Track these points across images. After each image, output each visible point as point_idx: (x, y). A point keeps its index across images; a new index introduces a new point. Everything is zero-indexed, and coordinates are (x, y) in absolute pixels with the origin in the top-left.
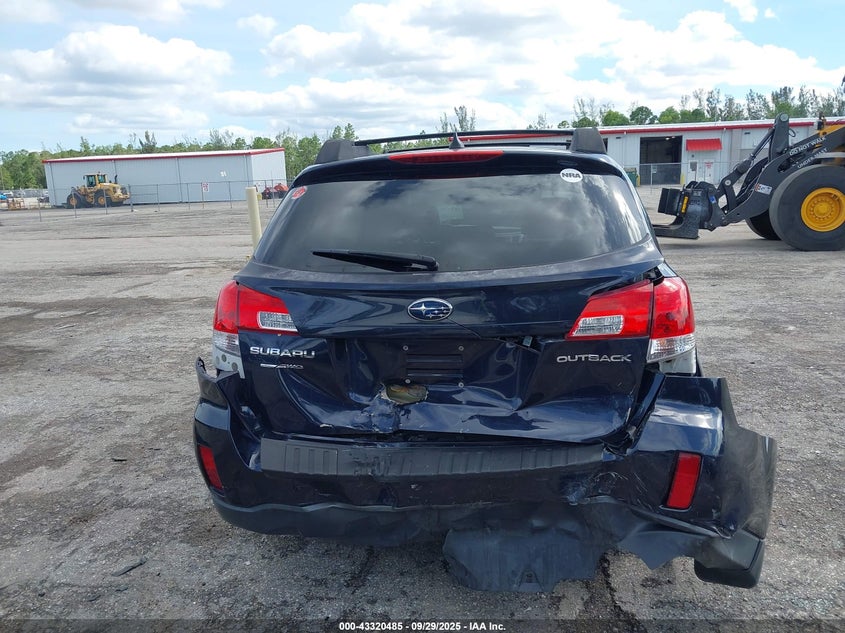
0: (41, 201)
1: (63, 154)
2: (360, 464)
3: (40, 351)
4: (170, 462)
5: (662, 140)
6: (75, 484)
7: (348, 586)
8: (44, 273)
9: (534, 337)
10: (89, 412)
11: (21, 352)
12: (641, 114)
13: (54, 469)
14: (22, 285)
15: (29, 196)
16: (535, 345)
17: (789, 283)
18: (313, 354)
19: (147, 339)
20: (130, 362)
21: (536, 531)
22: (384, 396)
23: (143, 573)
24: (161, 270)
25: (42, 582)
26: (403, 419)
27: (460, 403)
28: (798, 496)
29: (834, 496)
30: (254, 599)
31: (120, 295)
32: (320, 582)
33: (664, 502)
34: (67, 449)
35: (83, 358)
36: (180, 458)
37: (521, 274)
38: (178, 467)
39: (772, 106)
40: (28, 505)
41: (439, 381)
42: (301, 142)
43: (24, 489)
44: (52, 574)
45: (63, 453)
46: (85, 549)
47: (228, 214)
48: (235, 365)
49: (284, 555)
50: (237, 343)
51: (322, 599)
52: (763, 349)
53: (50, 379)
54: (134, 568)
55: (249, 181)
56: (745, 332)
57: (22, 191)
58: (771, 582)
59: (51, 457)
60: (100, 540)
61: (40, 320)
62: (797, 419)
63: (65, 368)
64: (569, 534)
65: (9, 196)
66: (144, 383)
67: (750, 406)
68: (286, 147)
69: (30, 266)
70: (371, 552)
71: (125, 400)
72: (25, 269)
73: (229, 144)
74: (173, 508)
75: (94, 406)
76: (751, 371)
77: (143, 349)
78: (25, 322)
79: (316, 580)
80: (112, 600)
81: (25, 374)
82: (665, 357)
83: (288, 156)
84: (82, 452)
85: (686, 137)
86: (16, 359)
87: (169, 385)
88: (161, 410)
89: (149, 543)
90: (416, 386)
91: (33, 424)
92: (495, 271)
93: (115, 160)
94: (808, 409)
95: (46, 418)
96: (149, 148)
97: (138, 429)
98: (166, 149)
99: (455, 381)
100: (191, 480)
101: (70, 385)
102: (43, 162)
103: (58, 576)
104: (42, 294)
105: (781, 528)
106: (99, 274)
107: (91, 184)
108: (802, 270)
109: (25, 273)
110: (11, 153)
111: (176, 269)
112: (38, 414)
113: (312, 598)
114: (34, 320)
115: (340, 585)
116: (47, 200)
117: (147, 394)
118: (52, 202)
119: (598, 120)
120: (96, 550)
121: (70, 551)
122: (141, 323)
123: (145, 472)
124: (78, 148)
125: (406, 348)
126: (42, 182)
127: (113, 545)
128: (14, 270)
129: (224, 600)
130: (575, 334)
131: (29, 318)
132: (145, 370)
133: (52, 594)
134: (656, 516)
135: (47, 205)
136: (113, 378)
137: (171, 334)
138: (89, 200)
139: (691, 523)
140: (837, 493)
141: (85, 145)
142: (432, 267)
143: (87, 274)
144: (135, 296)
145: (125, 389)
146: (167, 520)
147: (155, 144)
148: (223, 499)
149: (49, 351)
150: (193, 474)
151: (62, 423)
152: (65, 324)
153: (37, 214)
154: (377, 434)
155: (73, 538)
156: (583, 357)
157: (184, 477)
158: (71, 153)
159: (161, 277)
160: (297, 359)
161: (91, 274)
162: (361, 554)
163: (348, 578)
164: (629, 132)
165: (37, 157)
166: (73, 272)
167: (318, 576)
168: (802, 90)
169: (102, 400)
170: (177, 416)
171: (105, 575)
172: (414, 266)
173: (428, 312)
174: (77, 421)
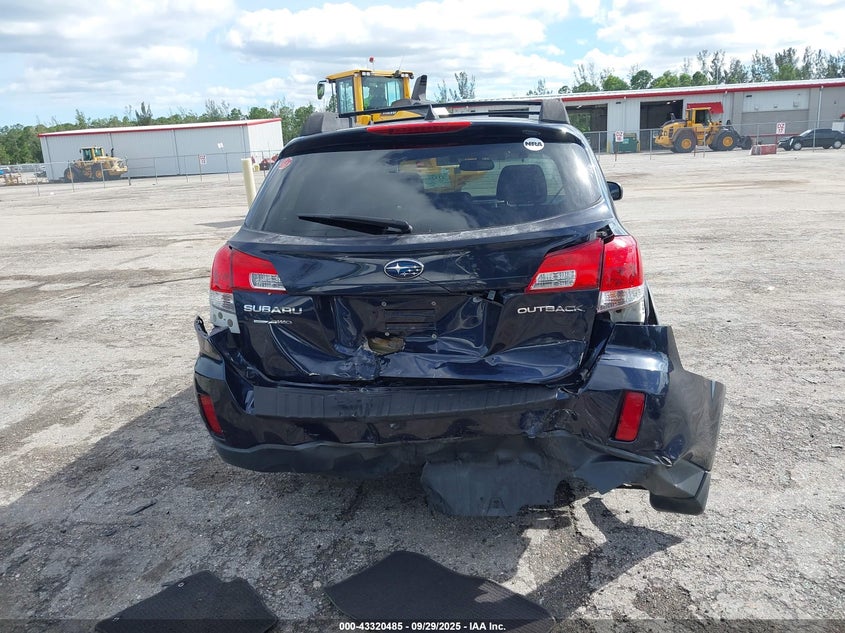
0: (39, 176)
1: (58, 128)
2: (345, 407)
3: (47, 321)
4: (174, 419)
5: (663, 104)
6: (88, 438)
7: (338, 519)
8: (46, 247)
9: (497, 291)
10: (98, 375)
11: (29, 322)
12: (641, 78)
13: (68, 426)
14: (25, 258)
15: (25, 171)
16: (498, 298)
17: (775, 245)
18: (301, 310)
19: (151, 308)
20: (133, 329)
21: (500, 463)
22: (366, 347)
23: (154, 512)
24: (160, 242)
25: (63, 521)
26: (383, 367)
27: (434, 352)
28: (754, 437)
29: (788, 437)
30: (254, 532)
31: (122, 267)
32: (313, 517)
33: (613, 436)
34: (79, 409)
35: (89, 326)
36: (183, 415)
37: (485, 235)
38: (182, 423)
39: (775, 67)
40: (45, 458)
41: (415, 334)
42: (297, 111)
43: (40, 445)
44: (72, 515)
45: (76, 412)
46: (101, 493)
47: (224, 186)
48: (230, 322)
49: (281, 496)
50: (232, 302)
51: (315, 531)
52: (741, 309)
53: (58, 347)
54: (145, 508)
55: (247, 153)
56: (728, 292)
57: (19, 166)
58: (718, 510)
59: (64, 416)
60: (113, 485)
61: (45, 292)
62: (764, 371)
63: (71, 336)
64: (530, 464)
65: (6, 171)
66: (148, 349)
67: (721, 360)
68: (283, 116)
69: (31, 241)
70: (359, 491)
71: (130, 364)
72: (27, 243)
73: (225, 115)
74: (179, 458)
75: (102, 370)
76: (727, 329)
77: (146, 317)
78: (31, 294)
79: (310, 516)
80: (127, 535)
81: (34, 342)
82: (616, 307)
83: (285, 126)
84: (92, 412)
85: (687, 101)
86: (24, 329)
87: (171, 350)
88: (166, 372)
89: (158, 487)
90: (395, 338)
91: (45, 387)
92: (462, 233)
93: (111, 132)
94: (775, 362)
95: (57, 382)
96: (145, 120)
97: (144, 390)
98: (162, 121)
99: (429, 333)
100: (195, 434)
101: (78, 352)
102: (39, 136)
103: (77, 517)
104: (45, 267)
105: (734, 465)
106: (101, 247)
107: (87, 158)
108: (790, 232)
109: (27, 247)
110: (6, 127)
111: (175, 241)
112: (50, 378)
113: (306, 530)
114: (39, 292)
115: (331, 520)
116: (44, 174)
117: (151, 358)
118: (50, 176)
119: (599, 85)
120: (110, 494)
121: (86, 495)
122: (142, 294)
123: (152, 427)
124: (74, 121)
125: (384, 304)
126: (38, 157)
127: (124, 489)
128: (16, 245)
129: (227, 533)
130: (533, 288)
131: (34, 291)
132: (149, 337)
133: (73, 531)
134: (606, 448)
135: (44, 180)
136: (119, 344)
137: (174, 303)
138: (86, 174)
139: (637, 454)
140: (790, 435)
141: (80, 119)
142: (405, 230)
143: (88, 248)
144: (136, 268)
145: (131, 355)
146: (174, 468)
147: (150, 116)
148: (222, 442)
149: (56, 321)
150: (196, 429)
151: (73, 387)
152: (69, 295)
153: (34, 189)
154: (360, 381)
155: (89, 484)
156: (541, 308)
157: (188, 431)
158: (67, 127)
159: (161, 248)
160: (286, 315)
161: (93, 248)
162: (351, 493)
163: (339, 512)
164: (628, 96)
165: (32, 131)
166: (74, 245)
167: (312, 512)
168: (807, 50)
169: (109, 365)
170: (181, 378)
171: (120, 514)
172: (390, 229)
173: (402, 271)
174: (87, 384)
